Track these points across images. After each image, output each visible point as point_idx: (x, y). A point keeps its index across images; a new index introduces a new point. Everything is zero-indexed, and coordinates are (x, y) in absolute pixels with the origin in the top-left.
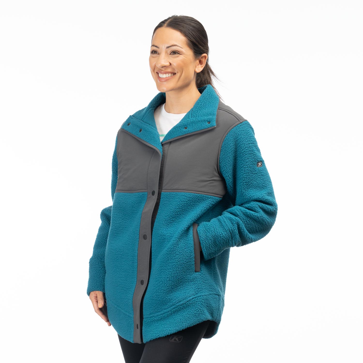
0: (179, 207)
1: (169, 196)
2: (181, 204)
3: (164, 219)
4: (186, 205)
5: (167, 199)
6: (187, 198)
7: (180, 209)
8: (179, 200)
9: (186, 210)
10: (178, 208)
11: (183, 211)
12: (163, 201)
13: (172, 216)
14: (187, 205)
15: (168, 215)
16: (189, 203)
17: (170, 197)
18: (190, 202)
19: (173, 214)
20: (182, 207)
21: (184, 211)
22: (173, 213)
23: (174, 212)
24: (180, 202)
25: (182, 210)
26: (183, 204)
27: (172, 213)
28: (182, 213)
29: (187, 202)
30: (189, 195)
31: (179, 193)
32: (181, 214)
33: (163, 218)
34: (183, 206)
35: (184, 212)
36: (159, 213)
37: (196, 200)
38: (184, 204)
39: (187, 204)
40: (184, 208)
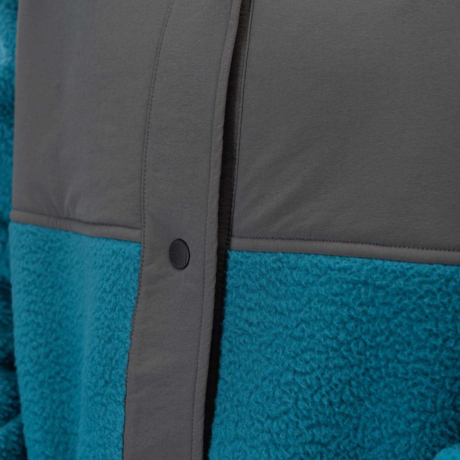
0: (344, 358)
1: (273, 278)
2: (356, 335)
3: (267, 437)
4: (388, 339)
5: (263, 294)
6: (388, 299)
7: (352, 366)
8: (344, 313)
9: (388, 375)
10: (342, 362)
11: (371, 377)
12: (242, 309)
13: (308, 418)
14: (391, 339)
15: (283, 408)
16: (401, 325)
17: (278, 284)
18: (410, 318)
19: (313, 402)
20: (363, 358)
21: (375, 377)
22: (312, 396)
23: (320, 387)
24: (351, 325)
25: (367, 369)
26: (367, 338)
27: (305, 400)
28: (370, 394)
29: (389, 320)
30: (396, 278)
31: (331, 262)
32: (361, 400)
33: (259, 426)
34: (371, 347)
35: (382, 384)
36: (226, 382)
37: (445, 305)
38: (374, 337)
39: (391, 333)
40: (376, 356)
